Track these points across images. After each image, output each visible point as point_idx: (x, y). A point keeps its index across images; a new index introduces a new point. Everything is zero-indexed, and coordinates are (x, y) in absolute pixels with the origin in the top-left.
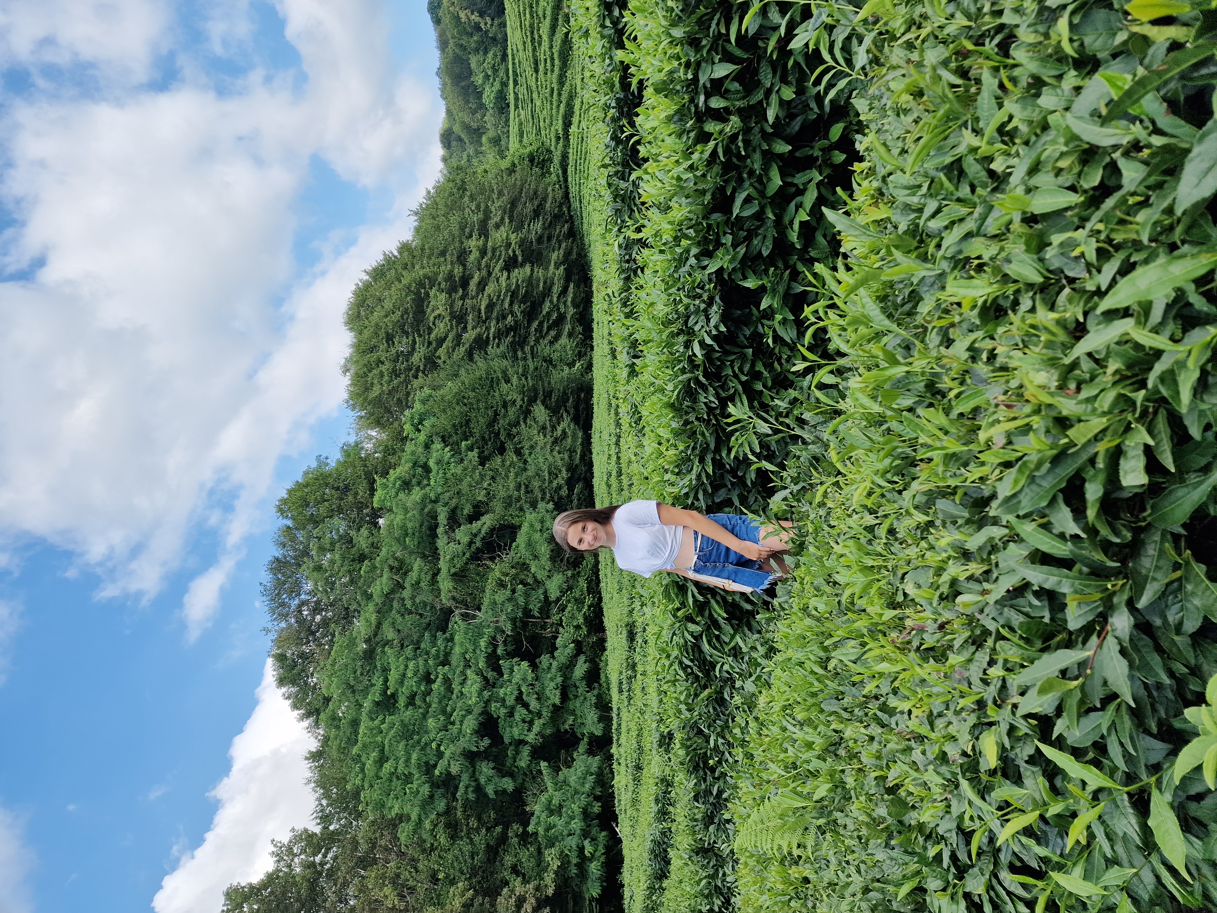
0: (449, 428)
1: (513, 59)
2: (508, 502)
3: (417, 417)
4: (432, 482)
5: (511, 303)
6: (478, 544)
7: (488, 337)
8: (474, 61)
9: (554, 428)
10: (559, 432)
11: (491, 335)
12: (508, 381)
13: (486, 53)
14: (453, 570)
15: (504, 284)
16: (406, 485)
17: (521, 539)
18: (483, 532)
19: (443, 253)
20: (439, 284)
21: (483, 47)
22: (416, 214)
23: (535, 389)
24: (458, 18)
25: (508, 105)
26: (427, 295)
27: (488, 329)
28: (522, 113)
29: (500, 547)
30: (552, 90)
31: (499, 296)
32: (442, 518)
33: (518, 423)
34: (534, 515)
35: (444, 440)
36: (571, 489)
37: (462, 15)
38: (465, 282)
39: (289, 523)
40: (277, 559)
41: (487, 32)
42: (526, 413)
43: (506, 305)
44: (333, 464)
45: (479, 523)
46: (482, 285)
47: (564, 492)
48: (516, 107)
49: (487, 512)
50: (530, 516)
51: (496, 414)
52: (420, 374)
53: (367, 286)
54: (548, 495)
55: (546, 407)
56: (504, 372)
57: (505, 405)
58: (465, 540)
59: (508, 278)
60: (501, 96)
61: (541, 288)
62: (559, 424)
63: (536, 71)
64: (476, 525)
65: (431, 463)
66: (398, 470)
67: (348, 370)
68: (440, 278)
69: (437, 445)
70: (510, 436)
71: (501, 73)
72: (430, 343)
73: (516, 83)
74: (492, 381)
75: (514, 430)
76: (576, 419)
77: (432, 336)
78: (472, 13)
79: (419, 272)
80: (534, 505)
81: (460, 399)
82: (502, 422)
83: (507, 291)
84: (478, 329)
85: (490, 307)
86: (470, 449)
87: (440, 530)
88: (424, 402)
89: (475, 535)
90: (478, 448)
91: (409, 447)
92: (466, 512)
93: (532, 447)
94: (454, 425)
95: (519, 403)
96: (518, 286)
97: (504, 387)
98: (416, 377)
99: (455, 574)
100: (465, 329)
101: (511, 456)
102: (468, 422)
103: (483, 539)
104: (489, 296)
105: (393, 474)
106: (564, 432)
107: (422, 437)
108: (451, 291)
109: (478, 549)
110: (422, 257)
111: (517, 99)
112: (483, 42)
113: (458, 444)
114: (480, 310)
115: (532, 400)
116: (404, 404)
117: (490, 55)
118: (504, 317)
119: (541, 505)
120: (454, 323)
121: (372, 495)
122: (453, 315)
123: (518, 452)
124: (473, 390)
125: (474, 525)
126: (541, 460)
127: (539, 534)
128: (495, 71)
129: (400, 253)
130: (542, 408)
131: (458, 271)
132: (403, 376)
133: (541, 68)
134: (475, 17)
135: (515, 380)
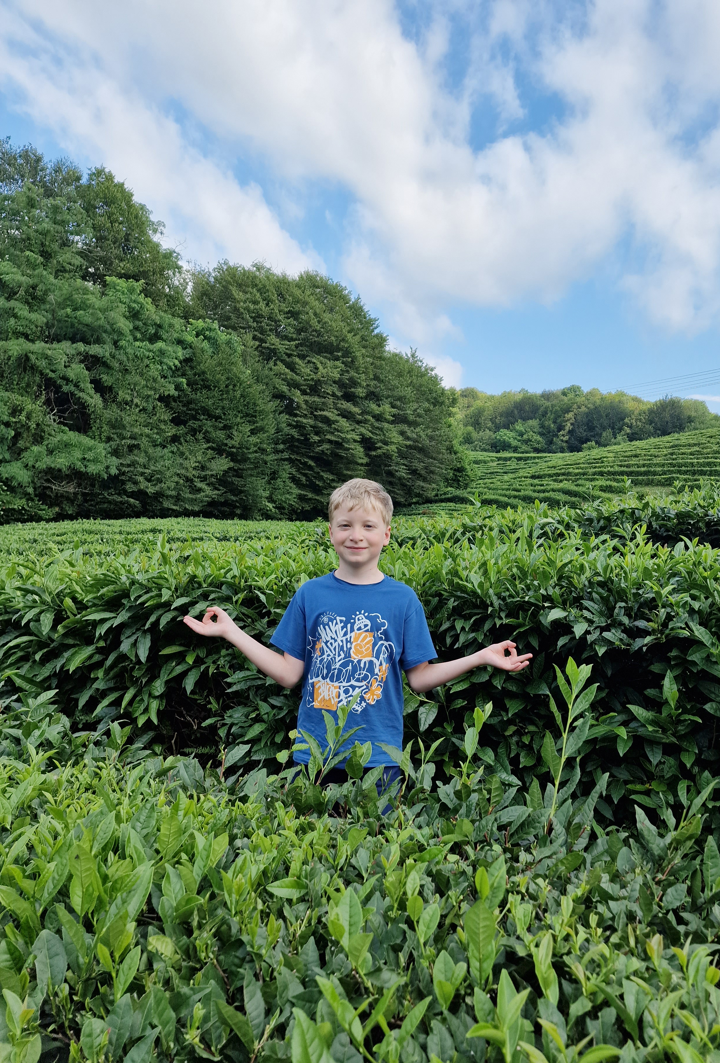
0: (202, 367)
1: (538, 458)
2: (116, 425)
3: (212, 334)
4: (137, 344)
5: (330, 442)
6: (65, 388)
7: (296, 415)
8: (534, 423)
9: (203, 479)
10: (199, 485)
11: (299, 419)
12: (253, 432)
13: (541, 434)
14: (33, 357)
15: (349, 436)
16: (134, 315)
17: (72, 436)
18: (81, 394)
19: (376, 378)
20: (347, 371)
21: (545, 432)
22: (413, 356)
23: (245, 460)
24: (568, 411)
25: (498, 452)
26: (337, 359)
27: (305, 416)
28: (495, 464)
29: (64, 411)
30: (519, 491)
31: (338, 431)
32: (95, 349)
33: (208, 441)
34: (104, 453)
35: (187, 361)
36: (132, 495)
37: (570, 415)
38: (349, 397)
39: (84, 181)
40: (38, 160)
41: (557, 436)
42: (220, 450)
43: (329, 437)
44: (156, 238)
45: (92, 392)
46: (346, 415)
47: (130, 487)
48: (499, 459)
49: (105, 400)
50: (101, 448)
51: (217, 418)
52: (257, 343)
53: (345, 299)
54: (127, 469)
55: (226, 472)
56: (262, 429)
57: (226, 427)
58: (71, 374)
59: (355, 441)
60: (505, 446)
61: (345, 472)
62: (208, 485)
63: (533, 477)
64: (89, 387)
65: (160, 345)
66: (152, 308)
67: (258, 269)
68: (353, 373)
69: (181, 353)
70: (194, 432)
71: (524, 447)
72: (289, 356)
73: (519, 459)
74: (253, 416)
75: (200, 436)
76: (212, 503)
77: (297, 360)
78: (572, 424)
79: (359, 352)
80: (116, 453)
81: (233, 382)
82: (208, 425)
83: (343, 439)
84: (304, 407)
85: (327, 421)
86: (178, 387)
87: (81, 346)
88: (229, 343)
89: (76, 386)
90: (179, 396)
91: (178, 322)
92: (105, 377)
93: (182, 454)
94: (204, 373)
95: (230, 442)
96: (348, 449)
97: (247, 428)
98: (254, 338)
99: (27, 359)
100: (304, 393)
101: (171, 431)
102: (208, 388)
103: (73, 394)
104: (337, 422)
105: (148, 302)
106: (200, 490)
107: (189, 338)
108: (340, 383)
109: (60, 387)
110: (374, 357)
111: (506, 459)
112: (549, 432)
113: (183, 375)
114: (324, 410)
115: (233, 457)
116: (226, 323)
117: (539, 438)
118: (317, 434)
119: (114, 461)
120: (311, 383)
121: (120, 276)
122: (318, 382)
123: (175, 439)
124: (242, 396)
125: (89, 386)
126: (167, 463)
127: (80, 456)
128: (527, 442)
129: (377, 336)
130: (225, 467)
131: (360, 392)
132: (255, 325)
133: (536, 481)
134: (568, 426)
135: (253, 439)
